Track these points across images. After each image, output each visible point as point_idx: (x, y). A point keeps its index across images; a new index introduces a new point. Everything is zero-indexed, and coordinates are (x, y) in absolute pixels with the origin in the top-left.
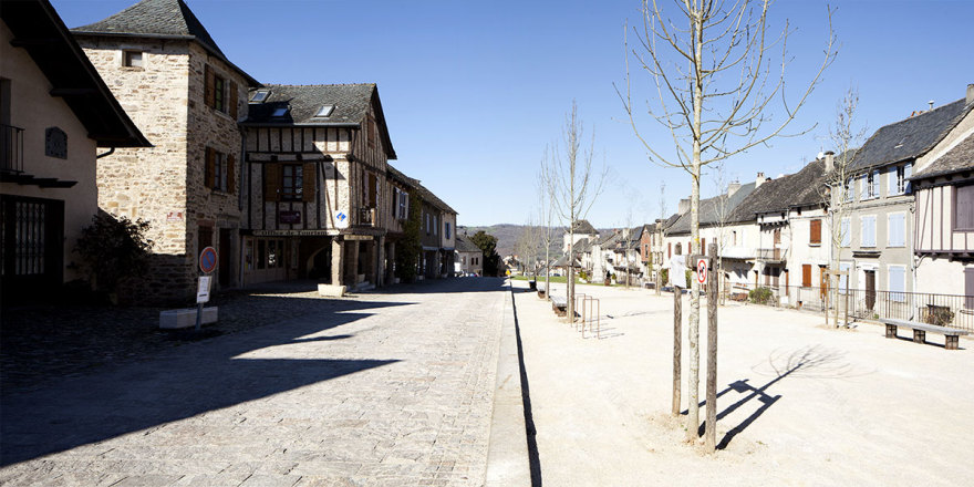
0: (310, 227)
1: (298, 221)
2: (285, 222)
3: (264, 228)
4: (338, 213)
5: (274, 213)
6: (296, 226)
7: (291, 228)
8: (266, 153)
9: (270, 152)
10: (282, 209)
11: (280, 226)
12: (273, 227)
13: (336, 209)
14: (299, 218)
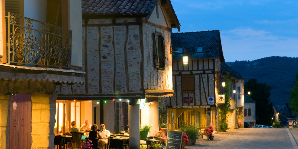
0: (197, 104)
1: (192, 102)
2: (186, 102)
3: (177, 105)
4: (209, 98)
5: (181, 98)
6: (191, 104)
7: (189, 105)
8: (176, 71)
9: (178, 71)
10: (184, 96)
11: (184, 104)
12: (181, 104)
13: (209, 96)
14: (192, 101)
